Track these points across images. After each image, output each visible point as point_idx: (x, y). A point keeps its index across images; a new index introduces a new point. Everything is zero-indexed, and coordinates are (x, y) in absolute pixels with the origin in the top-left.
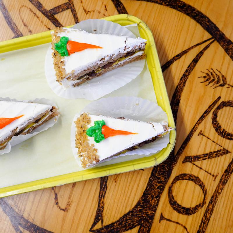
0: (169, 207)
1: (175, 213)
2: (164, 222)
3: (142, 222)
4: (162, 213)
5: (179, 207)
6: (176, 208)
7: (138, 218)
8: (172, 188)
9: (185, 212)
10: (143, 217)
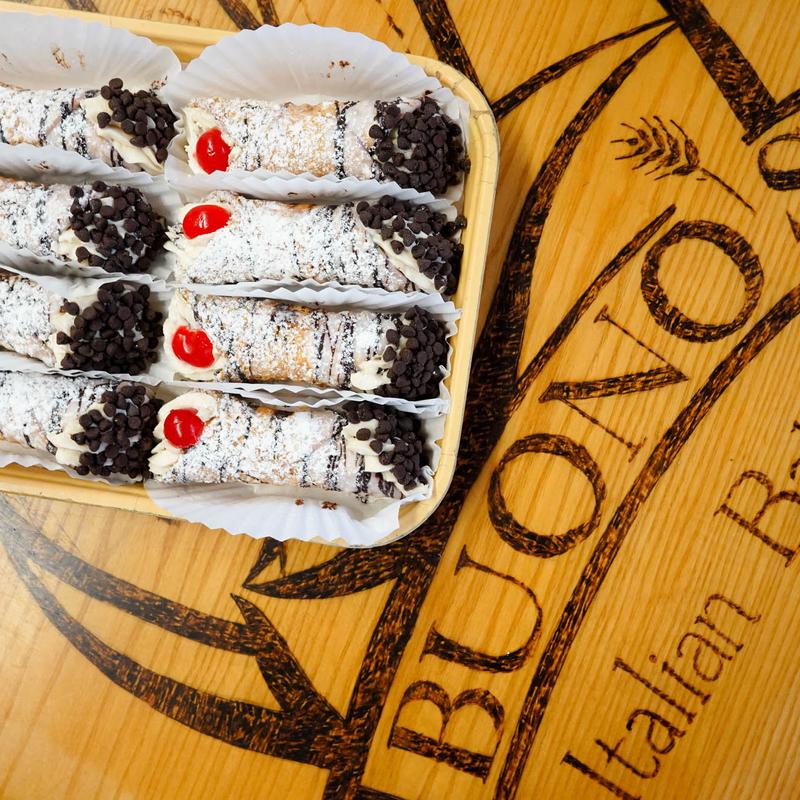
0: (488, 531)
1: (506, 548)
2: (469, 573)
3: (404, 570)
4: (465, 546)
5: (517, 532)
6: (507, 534)
7: (391, 557)
8: (502, 475)
9: (536, 547)
10: (407, 556)
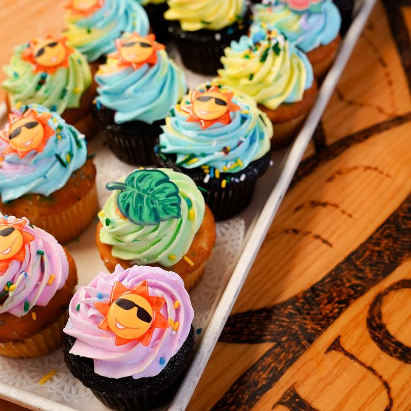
0: (362, 331)
1: (374, 347)
2: (337, 355)
3: (284, 339)
4: (339, 337)
5: (387, 338)
6: (378, 337)
7: (276, 327)
8: (385, 298)
9: (400, 353)
10: (289, 330)
